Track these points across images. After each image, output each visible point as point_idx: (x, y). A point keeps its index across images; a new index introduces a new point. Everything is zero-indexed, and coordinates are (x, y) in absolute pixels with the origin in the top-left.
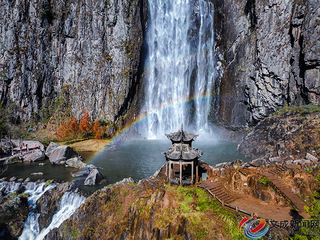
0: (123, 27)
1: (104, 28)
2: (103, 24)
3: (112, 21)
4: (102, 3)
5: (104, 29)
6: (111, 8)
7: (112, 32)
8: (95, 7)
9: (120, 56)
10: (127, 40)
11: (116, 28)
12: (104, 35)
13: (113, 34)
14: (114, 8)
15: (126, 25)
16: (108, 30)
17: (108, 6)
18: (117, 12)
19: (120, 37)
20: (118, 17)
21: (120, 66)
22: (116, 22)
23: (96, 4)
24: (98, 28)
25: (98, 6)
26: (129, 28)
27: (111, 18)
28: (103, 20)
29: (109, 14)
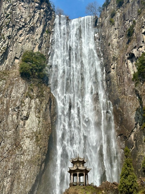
0: (34, 120)
1: (18, 121)
2: (17, 118)
3: (25, 115)
4: (18, 102)
5: (18, 122)
6: (25, 105)
7: (24, 124)
8: (12, 105)
9: (30, 144)
10: (37, 131)
11: (28, 122)
12: (17, 127)
13: (26, 126)
14: (27, 106)
15: (37, 119)
16: (21, 123)
17: (23, 104)
18: (30, 108)
19: (31, 128)
20: (31, 112)
21: (29, 153)
22: (29, 116)
23: (13, 103)
24: (13, 121)
25: (15, 104)
26: (39, 122)
27: (25, 113)
28: (18, 114)
29: (23, 111)
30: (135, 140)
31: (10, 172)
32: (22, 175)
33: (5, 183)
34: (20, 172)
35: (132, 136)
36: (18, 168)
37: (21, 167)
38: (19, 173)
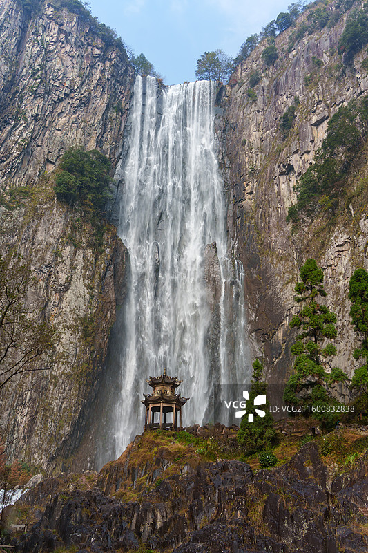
0: (82, 294)
1: (47, 293)
2: (47, 287)
3: (63, 283)
4: (49, 254)
5: (47, 296)
6: (63, 261)
7: (60, 301)
8: (37, 259)
9: (71, 343)
10: (86, 315)
11: (68, 295)
12: (47, 304)
13: (63, 305)
14: (68, 263)
15: (87, 291)
16: (54, 297)
17: (59, 260)
18: (73, 268)
19: (74, 310)
20: (75, 277)
21: (69, 360)
22: (70, 284)
23: (39, 255)
24: (37, 293)
25: (42, 259)
26: (92, 296)
27: (62, 278)
28: (47, 281)
29: (58, 272)
30: (284, 341)
31: (28, 395)
32: (54, 403)
33: (19, 417)
34: (50, 396)
35: (280, 334)
36: (46, 389)
37: (52, 387)
38: (47, 397)
